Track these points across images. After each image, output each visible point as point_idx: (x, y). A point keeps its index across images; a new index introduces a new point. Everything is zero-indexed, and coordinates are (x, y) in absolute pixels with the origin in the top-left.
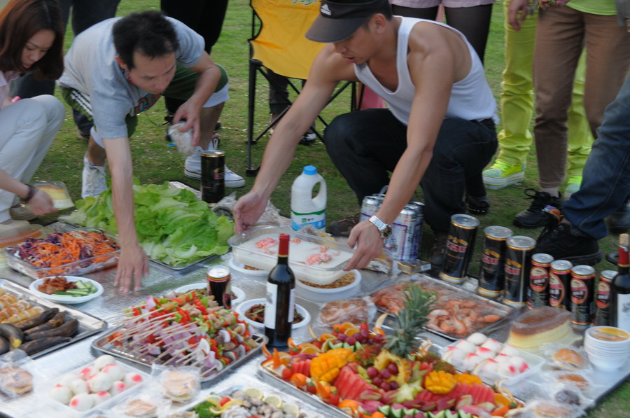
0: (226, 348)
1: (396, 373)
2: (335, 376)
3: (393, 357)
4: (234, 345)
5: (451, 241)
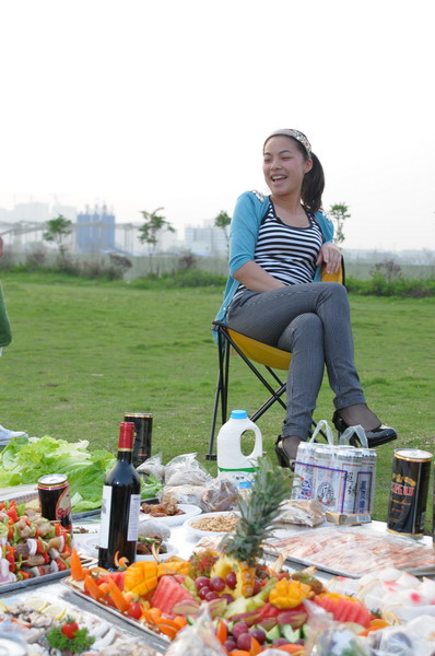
0: (30, 561)
1: (233, 585)
2: (150, 588)
3: (231, 562)
4: (42, 559)
5: (395, 481)
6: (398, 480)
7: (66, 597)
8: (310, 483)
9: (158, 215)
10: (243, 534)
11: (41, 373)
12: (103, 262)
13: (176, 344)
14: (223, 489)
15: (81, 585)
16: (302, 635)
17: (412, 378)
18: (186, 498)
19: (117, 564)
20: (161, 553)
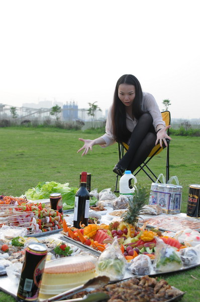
0: (47, 225)
1: (126, 233)
2: (94, 234)
3: (125, 224)
4: (52, 225)
5: (190, 196)
6: (191, 196)
7: (61, 238)
8: (156, 198)
9: (95, 104)
10: (130, 213)
11: (50, 164)
12: (73, 123)
13: (102, 153)
14: (122, 201)
15: (67, 234)
16: (154, 251)
17: (196, 165)
18: (107, 205)
19: (81, 226)
20: (98, 223)
